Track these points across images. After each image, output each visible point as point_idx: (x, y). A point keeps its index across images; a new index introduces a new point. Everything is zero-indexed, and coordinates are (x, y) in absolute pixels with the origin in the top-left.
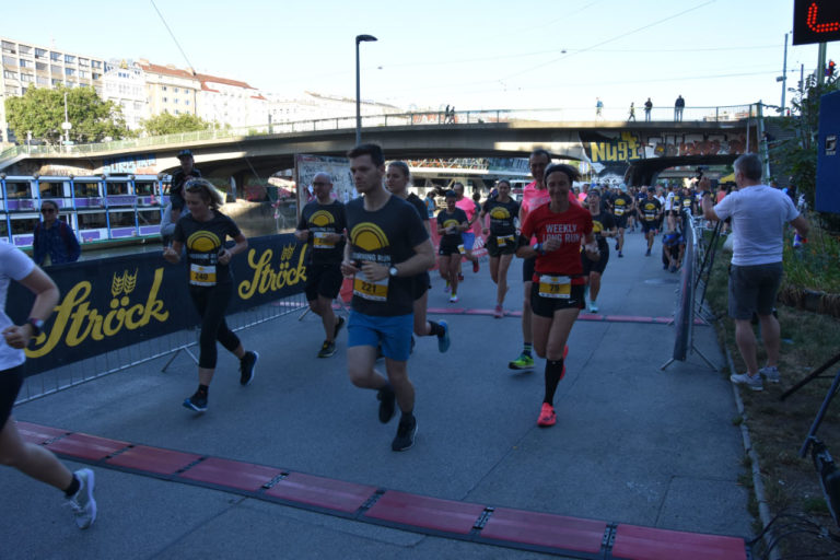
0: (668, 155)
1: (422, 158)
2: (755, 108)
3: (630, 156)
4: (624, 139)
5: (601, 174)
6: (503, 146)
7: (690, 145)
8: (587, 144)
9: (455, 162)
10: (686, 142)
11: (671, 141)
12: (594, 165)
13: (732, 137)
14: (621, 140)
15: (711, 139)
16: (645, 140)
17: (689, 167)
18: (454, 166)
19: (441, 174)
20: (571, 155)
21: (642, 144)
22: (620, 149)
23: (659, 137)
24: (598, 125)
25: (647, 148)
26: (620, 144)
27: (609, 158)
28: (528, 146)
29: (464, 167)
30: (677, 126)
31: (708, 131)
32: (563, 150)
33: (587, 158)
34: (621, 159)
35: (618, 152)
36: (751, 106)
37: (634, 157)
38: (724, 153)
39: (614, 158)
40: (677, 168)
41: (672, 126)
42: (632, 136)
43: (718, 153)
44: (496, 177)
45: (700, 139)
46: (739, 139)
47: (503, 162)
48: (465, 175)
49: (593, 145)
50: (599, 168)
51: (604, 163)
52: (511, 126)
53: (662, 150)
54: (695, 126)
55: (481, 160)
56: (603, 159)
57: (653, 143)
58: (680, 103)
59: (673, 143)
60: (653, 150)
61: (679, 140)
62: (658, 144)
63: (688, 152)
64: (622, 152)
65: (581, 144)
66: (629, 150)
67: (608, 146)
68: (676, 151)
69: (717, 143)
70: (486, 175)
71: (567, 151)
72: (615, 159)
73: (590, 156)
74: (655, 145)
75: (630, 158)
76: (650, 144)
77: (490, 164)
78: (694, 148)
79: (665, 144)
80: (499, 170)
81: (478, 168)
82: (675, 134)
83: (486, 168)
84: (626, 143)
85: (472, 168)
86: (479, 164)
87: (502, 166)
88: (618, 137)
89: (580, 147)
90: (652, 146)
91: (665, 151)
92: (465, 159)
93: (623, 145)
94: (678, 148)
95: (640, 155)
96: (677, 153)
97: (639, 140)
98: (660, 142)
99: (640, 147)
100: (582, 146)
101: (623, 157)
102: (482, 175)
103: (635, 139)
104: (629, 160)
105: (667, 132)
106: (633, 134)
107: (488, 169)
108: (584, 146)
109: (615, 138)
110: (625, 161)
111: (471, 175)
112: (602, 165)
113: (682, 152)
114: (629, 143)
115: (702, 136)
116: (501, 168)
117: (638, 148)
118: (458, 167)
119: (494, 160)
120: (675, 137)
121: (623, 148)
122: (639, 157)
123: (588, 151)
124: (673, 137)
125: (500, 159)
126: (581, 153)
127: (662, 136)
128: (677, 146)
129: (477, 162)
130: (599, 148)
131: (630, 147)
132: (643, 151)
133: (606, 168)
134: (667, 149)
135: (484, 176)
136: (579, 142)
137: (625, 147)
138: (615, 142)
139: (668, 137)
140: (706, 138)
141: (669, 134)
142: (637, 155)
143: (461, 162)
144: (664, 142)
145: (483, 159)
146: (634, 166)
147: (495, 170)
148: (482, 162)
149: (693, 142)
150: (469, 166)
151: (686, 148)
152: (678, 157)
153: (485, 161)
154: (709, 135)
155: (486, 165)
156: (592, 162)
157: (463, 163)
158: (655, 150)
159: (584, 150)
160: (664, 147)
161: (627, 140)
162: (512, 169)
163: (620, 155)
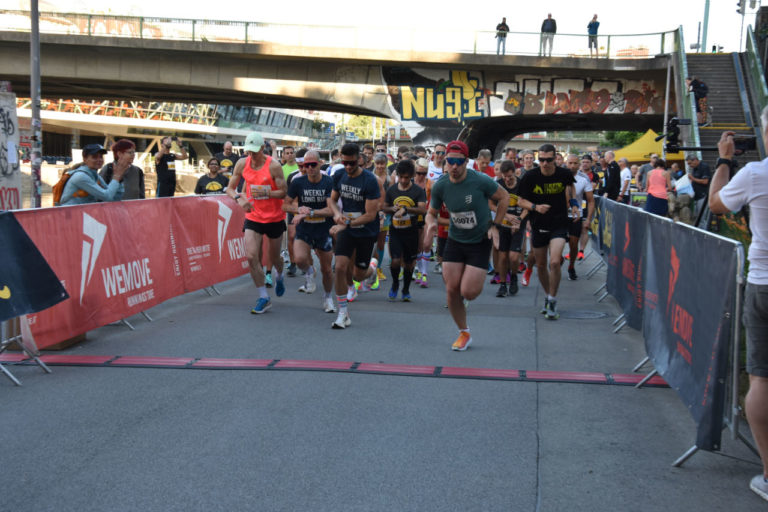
0: (527, 112)
1: (100, 98)
2: (670, 39)
3: (464, 111)
4: (456, 83)
5: (420, 137)
6: (247, 84)
7: (562, 96)
8: (394, 88)
9: (160, 108)
10: (555, 93)
11: (531, 89)
12: (406, 124)
13: (630, 86)
14: (451, 85)
15: (595, 88)
16: (490, 86)
17: (545, 133)
18: (158, 116)
19: (133, 130)
20: (367, 106)
21: (484, 92)
22: (449, 99)
23: (512, 81)
24: (415, 58)
25: (492, 98)
26: (449, 90)
27: (431, 114)
28: (295, 88)
29: (175, 118)
30: (543, 65)
31: (591, 74)
32: (355, 97)
33: (398, 116)
34: (450, 115)
35: (446, 104)
36: (663, 34)
37: (472, 113)
38: (616, 111)
39: (439, 114)
40: (527, 136)
41: (535, 64)
42: (469, 78)
43: (607, 111)
45: (578, 87)
46: (642, 91)
47: (241, 114)
48: (175, 135)
49: (406, 90)
51: (423, 121)
52: (268, 52)
53: (516, 104)
54: (572, 66)
55: (205, 107)
56: (421, 114)
57: (503, 90)
58: (549, 27)
59: (535, 93)
60: (501, 103)
61: (545, 88)
62: (510, 92)
63: (559, 107)
64: (453, 105)
65: (385, 88)
66: (464, 102)
67: (430, 92)
68: (541, 105)
69: (604, 95)
70: (214, 136)
71: (363, 99)
72: (441, 116)
73: (399, 109)
74: (506, 95)
75: (466, 115)
76: (498, 93)
77: (220, 116)
78: (569, 102)
79: (523, 94)
80: (235, 127)
81: (200, 121)
82: (537, 77)
83: (213, 122)
84: (459, 90)
85: (190, 121)
86: (201, 115)
87: (241, 120)
88: (447, 79)
89: (384, 94)
90: (501, 97)
91: (522, 105)
92: (177, 105)
93: (453, 92)
94: (543, 101)
95: (482, 111)
96: (541, 109)
97: (481, 86)
98: (515, 90)
99: (482, 97)
100: (387, 92)
101: (454, 113)
102: (206, 134)
103: (474, 83)
104: (463, 118)
105: (527, 74)
106: (471, 75)
107: (216, 124)
108: (390, 93)
109: (442, 80)
110: (456, 119)
111: (187, 134)
112: (419, 125)
113: (549, 107)
114: (464, 90)
115: (582, 82)
116: (238, 124)
117: (477, 99)
118: (165, 117)
119: (227, 110)
120: (539, 83)
121: (453, 97)
122: (479, 114)
123: (397, 101)
124: (536, 82)
125: (238, 108)
126: (385, 104)
127: (517, 80)
128: (542, 98)
129: (198, 111)
130: (415, 96)
131: (466, 96)
132: (486, 103)
133: (426, 130)
134: (525, 101)
135: (208, 137)
136: (382, 84)
137: (458, 96)
138: (441, 87)
139: (527, 82)
140: (588, 86)
141: (529, 77)
142: (477, 110)
143: (171, 109)
144: (521, 91)
145: (209, 106)
146: (471, 129)
147: (229, 126)
148: (207, 112)
149: (567, 92)
150: (184, 118)
151: (556, 102)
152: (542, 115)
153: (211, 110)
154: (593, 81)
155: (214, 117)
156: (403, 119)
157: (173, 112)
158: (506, 104)
159: (389, 99)
160: (520, 98)
161: (461, 85)
162: (258, 127)
163: (449, 109)
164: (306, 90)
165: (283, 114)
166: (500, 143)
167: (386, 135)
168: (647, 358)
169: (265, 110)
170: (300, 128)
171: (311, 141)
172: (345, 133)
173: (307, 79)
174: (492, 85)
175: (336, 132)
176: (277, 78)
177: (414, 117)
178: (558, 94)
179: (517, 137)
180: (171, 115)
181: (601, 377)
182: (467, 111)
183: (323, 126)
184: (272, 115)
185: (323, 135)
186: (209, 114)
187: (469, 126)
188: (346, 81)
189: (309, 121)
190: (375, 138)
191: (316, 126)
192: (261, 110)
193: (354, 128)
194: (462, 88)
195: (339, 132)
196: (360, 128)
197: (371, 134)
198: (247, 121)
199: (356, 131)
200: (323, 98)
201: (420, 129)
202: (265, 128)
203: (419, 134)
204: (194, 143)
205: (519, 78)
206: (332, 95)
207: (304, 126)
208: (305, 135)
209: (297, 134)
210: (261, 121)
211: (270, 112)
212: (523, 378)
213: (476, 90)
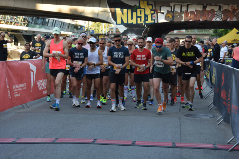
0: (175, 20)
4: (142, 7)
5: (125, 33)
6: (42, 7)
7: (192, 13)
8: (113, 9)
10: (189, 11)
11: (178, 9)
12: (118, 26)
13: (225, 7)
14: (140, 8)
15: (208, 9)
16: (158, 8)
17: (184, 30)
20: (100, 17)
21: (155, 11)
22: (139, 15)
23: (169, 6)
25: (159, 14)
26: (139, 10)
27: (130, 22)
29: (7, 23)
32: (94, 13)
33: (115, 22)
34: (139, 22)
35: (137, 17)
37: (150, 21)
38: (218, 19)
39: (134, 21)
40: (175, 32)
42: (148, 5)
43: (214, 20)
44: (34, 34)
45: (200, 8)
46: (230, 10)
47: (40, 21)
48: (7, 31)
49: (118, 10)
50: (122, 29)
51: (126, 25)
53: (171, 16)
55: (22, 18)
56: (125, 22)
57: (164, 10)
59: (179, 12)
60: (163, 16)
61: (184, 9)
62: (168, 11)
63: (191, 18)
64: (140, 17)
65: (108, 9)
66: (146, 16)
67: (130, 11)
68: (182, 16)
69: (213, 11)
70: (26, 31)
71: (98, 14)
72: (135, 23)
73: (115, 19)
74: (165, 12)
75: (147, 22)
76: (162, 11)
77: (29, 22)
78: (196, 16)
79: (173, 12)
80: (36, 28)
81: (19, 24)
82: (180, 4)
83: (26, 25)
84: (143, 10)
85: (14, 24)
86: (20, 21)
87: (39, 24)
88: (138, 5)
89: (108, 12)
90: (163, 13)
91: (173, 17)
92: (7, 16)
93: (141, 11)
94: (183, 15)
95: (154, 20)
96: (182, 19)
97: (154, 8)
98: (170, 10)
99: (154, 13)
100: (109, 11)
101: (141, 21)
102: (22, 30)
103: (151, 7)
104: (145, 23)
105: (176, 2)
106: (149, 3)
107: (27, 26)
108: (111, 12)
109: (135, 5)
110: (142, 24)
111: (13, 31)
112: (125, 27)
113: (186, 18)
114: (146, 10)
115: (202, 6)
116: (38, 26)
117: (152, 14)
118: (2, 22)
119: (32, 19)
120: (181, 6)
121: (141, 14)
122: (153, 22)
123: (114, 15)
124: (180, 6)
125: (38, 18)
126: (108, 17)
127: (171, 5)
128: (183, 14)
129: (18, 19)
130: (123, 13)
131: (147, 13)
132: (156, 16)
133: (127, 29)
134: (175, 15)
135: (23, 32)
136: (107, 7)
137: (143, 13)
138: (135, 9)
139: (175, 6)
140: (204, 7)
141: (177, 4)
142: (152, 20)
143: (5, 18)
144: (173, 10)
145: (24, 17)
146: (149, 29)
147: (34, 27)
148: (22, 20)
149: (195, 11)
150: (11, 23)
151: (189, 15)
152: (183, 22)
153: (25, 19)
154: (207, 5)
155: (26, 22)
156: (117, 24)
157: (6, 20)
158: (165, 16)
159: (110, 14)
160: (172, 14)
161: (144, 8)
162: (47, 27)
163: (139, 19)
164: (71, 10)
165: (60, 21)
166: (163, 35)
167: (109, 32)
168: (233, 137)
169: (51, 20)
170: (68, 28)
171: (74, 34)
172: (89, 30)
173: (71, 5)
174: (159, 8)
175: (85, 30)
176: (57, 4)
177: (122, 23)
178: (190, 12)
179: (171, 32)
180: (5, 21)
181: (211, 146)
182: (147, 20)
183: (79, 27)
184: (54, 21)
185: (79, 31)
186: (24, 21)
187: (148, 27)
188: (90, 6)
189: (72, 25)
190: (104, 33)
191: (76, 27)
192: (49, 19)
193: (94, 28)
194: (145, 9)
195: (87, 30)
196: (97, 28)
197: (102, 31)
198: (42, 25)
199: (95, 29)
200: (79, 14)
201: (125, 29)
202: (51, 28)
203: (125, 31)
204: (17, 35)
205: (172, 4)
206: (83, 12)
207: (70, 28)
208: (71, 31)
209: (66, 31)
210: (49, 25)
211: (54, 20)
212: (174, 146)
213: (151, 10)
